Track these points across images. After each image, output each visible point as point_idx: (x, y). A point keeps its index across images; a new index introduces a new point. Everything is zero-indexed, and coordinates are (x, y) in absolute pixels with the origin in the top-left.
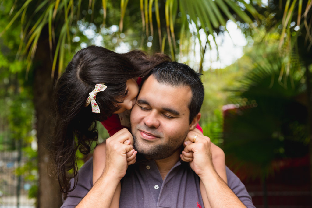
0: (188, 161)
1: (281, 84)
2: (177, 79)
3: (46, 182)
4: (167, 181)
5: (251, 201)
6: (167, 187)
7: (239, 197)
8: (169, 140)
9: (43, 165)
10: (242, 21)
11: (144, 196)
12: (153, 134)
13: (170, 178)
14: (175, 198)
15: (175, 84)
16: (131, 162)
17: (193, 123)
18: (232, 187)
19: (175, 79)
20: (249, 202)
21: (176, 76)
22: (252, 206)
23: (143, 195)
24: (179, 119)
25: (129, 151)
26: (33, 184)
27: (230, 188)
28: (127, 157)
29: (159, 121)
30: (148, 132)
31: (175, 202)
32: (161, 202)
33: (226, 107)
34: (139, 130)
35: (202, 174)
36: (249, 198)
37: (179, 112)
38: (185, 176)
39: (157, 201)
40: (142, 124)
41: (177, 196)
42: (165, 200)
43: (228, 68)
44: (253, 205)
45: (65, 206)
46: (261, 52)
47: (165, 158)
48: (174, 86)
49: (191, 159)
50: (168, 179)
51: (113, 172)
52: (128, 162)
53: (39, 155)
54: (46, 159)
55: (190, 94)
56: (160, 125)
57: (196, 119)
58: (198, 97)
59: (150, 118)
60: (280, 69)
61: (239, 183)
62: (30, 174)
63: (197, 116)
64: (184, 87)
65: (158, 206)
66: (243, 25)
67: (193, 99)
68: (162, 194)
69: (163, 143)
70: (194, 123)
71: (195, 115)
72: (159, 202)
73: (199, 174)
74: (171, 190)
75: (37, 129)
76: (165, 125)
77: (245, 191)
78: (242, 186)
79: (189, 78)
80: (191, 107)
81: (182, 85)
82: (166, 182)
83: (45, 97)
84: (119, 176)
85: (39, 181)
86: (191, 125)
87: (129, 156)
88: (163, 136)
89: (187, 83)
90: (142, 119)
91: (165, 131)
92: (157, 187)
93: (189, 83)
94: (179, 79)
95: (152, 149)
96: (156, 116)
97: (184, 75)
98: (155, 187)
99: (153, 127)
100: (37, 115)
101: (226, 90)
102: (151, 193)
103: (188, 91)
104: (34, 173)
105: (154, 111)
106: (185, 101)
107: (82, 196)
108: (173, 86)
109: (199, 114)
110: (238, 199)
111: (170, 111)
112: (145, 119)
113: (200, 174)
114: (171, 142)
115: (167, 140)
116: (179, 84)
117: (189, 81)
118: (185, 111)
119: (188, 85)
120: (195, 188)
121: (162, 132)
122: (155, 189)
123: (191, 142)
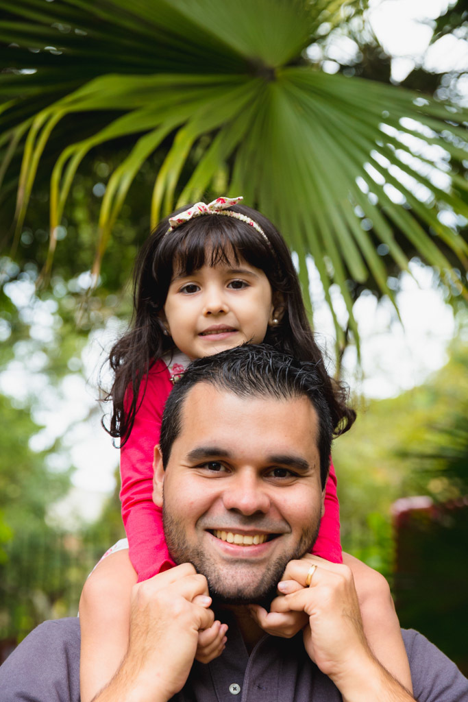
33: (402, 505)
35: (340, 673)
37: (307, 461)
56: (271, 504)
73: (331, 674)
74: (275, 697)
90: (216, 499)
92: (235, 689)
98: (231, 690)
113: (335, 674)
118: (315, 457)
123: (301, 587)
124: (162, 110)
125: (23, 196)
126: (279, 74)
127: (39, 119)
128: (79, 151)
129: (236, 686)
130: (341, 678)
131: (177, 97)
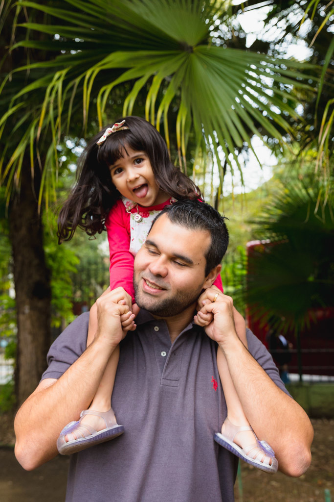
0: (203, 326)
1: (317, 217)
2: (194, 221)
3: (27, 337)
4: (175, 347)
5: (278, 373)
6: (175, 354)
7: (265, 370)
8: (178, 293)
9: (22, 317)
10: (270, 136)
11: (147, 365)
12: (158, 284)
13: (179, 343)
14: (184, 369)
15: (191, 226)
16: (128, 328)
17: (210, 275)
18: (256, 358)
19: (192, 220)
20: (275, 375)
21: (192, 218)
22: (279, 381)
23: (146, 363)
24: (193, 269)
25: (124, 314)
26: (10, 340)
27: (254, 357)
28: (122, 321)
29: (167, 269)
30: (151, 281)
31: (185, 374)
32: (167, 373)
34: (143, 278)
35: (225, 341)
36: (276, 370)
37: (193, 260)
38: (199, 344)
39: (162, 372)
40: (147, 271)
41: (187, 367)
42: (172, 371)
43: (254, 192)
44: (280, 379)
45: (49, 372)
46: (294, 173)
47: (172, 315)
48: (190, 229)
49: (207, 323)
50: (177, 345)
51: (105, 337)
52: (123, 327)
53: (17, 306)
54: (27, 310)
55: (208, 241)
56: (167, 274)
57: (215, 272)
58: (218, 245)
59: (157, 264)
60: (316, 195)
61: (265, 352)
62: (7, 328)
63: (216, 268)
64: (202, 231)
65: (163, 379)
66: (270, 140)
67: (211, 248)
68: (168, 364)
69: (169, 297)
70: (213, 275)
71: (214, 267)
72: (165, 373)
73: (220, 341)
74: (181, 359)
75: (14, 272)
76: (174, 275)
77: (272, 362)
78: (269, 355)
79: (209, 221)
80: (209, 256)
81: (199, 228)
82: (174, 349)
83: (23, 231)
84: (112, 341)
85: (18, 336)
86: (207, 278)
87: (124, 319)
88: (169, 288)
89: (207, 227)
90: (147, 265)
91: (173, 282)
92: (164, 354)
93: (209, 227)
94: (197, 221)
95: (156, 304)
96: (164, 263)
97: (203, 217)
98: (162, 354)
99: (159, 276)
100: (14, 255)
101: (251, 222)
102: (157, 360)
103: (207, 237)
104: (12, 325)
105: (163, 257)
106: (201, 248)
107: (70, 362)
108: (188, 229)
109: (219, 266)
110: (264, 371)
111: (182, 258)
112: (150, 266)
113: (222, 341)
114: (180, 296)
115: (175, 293)
116: (195, 227)
117: (208, 224)
118: (201, 260)
119: (208, 229)
120: (211, 358)
121: (169, 282)
122: (162, 356)
123: (211, 302)
124: (144, 68)
125: (85, 113)
126: (195, 49)
127: (89, 73)
128: (109, 88)
129: (165, 352)
130: (224, 344)
131: (150, 62)
